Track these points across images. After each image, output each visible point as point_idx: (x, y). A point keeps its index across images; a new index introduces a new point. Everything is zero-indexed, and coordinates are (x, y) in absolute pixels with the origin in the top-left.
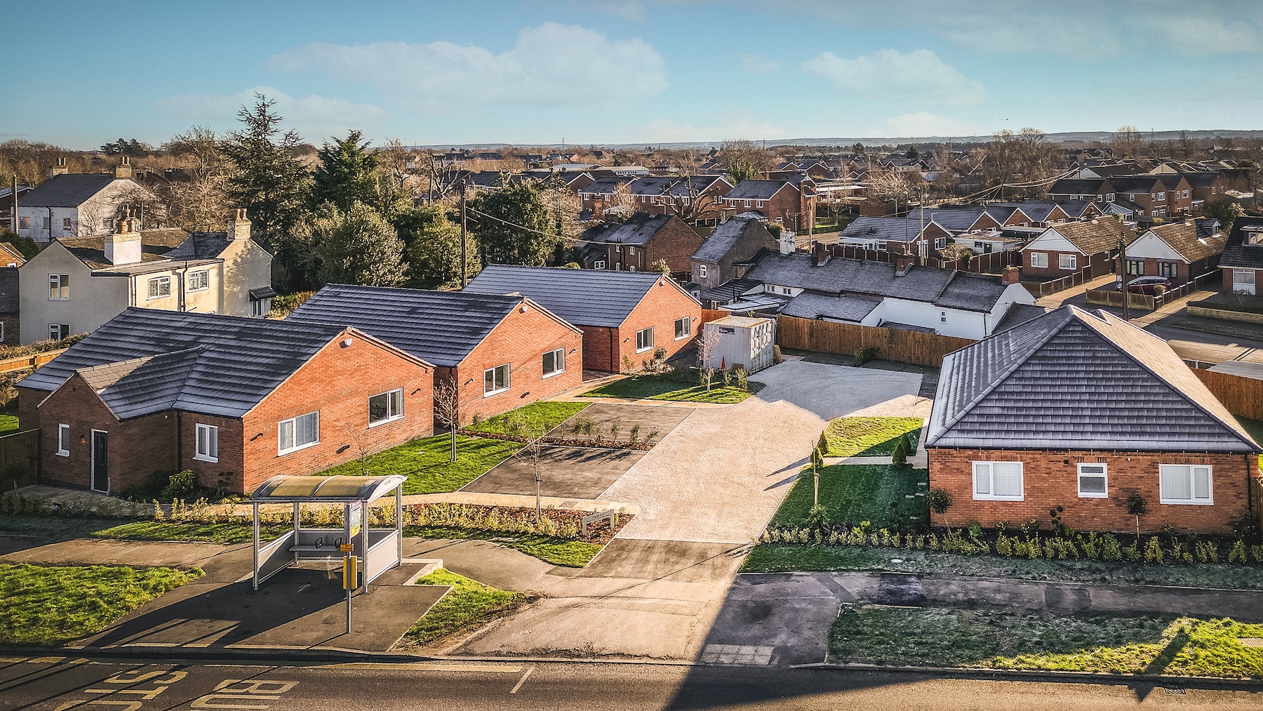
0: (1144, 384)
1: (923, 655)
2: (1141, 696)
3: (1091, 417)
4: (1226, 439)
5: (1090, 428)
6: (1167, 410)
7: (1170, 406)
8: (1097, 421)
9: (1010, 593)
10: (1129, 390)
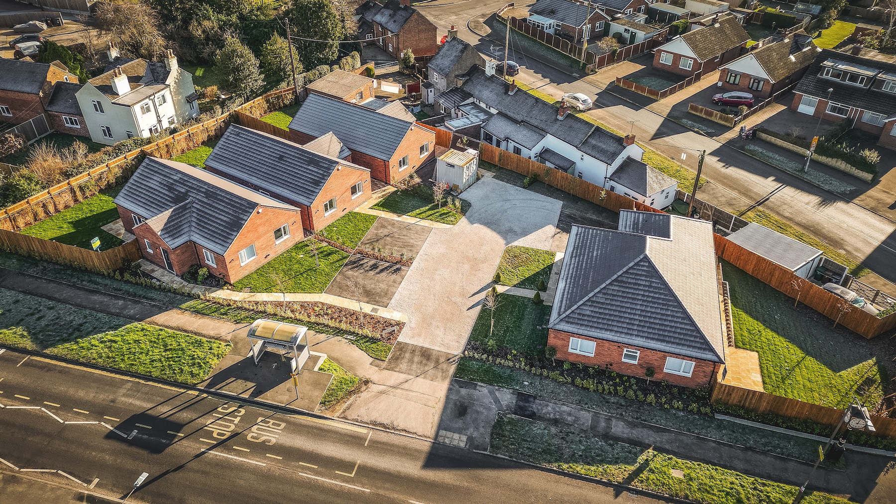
0: (674, 309)
1: (529, 456)
2: (617, 495)
3: (638, 325)
4: (707, 352)
5: (636, 333)
6: (681, 329)
7: (683, 326)
8: (640, 329)
9: (575, 417)
10: (664, 312)
